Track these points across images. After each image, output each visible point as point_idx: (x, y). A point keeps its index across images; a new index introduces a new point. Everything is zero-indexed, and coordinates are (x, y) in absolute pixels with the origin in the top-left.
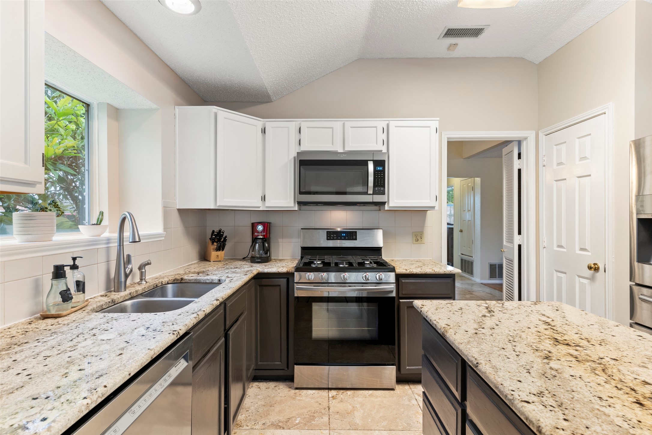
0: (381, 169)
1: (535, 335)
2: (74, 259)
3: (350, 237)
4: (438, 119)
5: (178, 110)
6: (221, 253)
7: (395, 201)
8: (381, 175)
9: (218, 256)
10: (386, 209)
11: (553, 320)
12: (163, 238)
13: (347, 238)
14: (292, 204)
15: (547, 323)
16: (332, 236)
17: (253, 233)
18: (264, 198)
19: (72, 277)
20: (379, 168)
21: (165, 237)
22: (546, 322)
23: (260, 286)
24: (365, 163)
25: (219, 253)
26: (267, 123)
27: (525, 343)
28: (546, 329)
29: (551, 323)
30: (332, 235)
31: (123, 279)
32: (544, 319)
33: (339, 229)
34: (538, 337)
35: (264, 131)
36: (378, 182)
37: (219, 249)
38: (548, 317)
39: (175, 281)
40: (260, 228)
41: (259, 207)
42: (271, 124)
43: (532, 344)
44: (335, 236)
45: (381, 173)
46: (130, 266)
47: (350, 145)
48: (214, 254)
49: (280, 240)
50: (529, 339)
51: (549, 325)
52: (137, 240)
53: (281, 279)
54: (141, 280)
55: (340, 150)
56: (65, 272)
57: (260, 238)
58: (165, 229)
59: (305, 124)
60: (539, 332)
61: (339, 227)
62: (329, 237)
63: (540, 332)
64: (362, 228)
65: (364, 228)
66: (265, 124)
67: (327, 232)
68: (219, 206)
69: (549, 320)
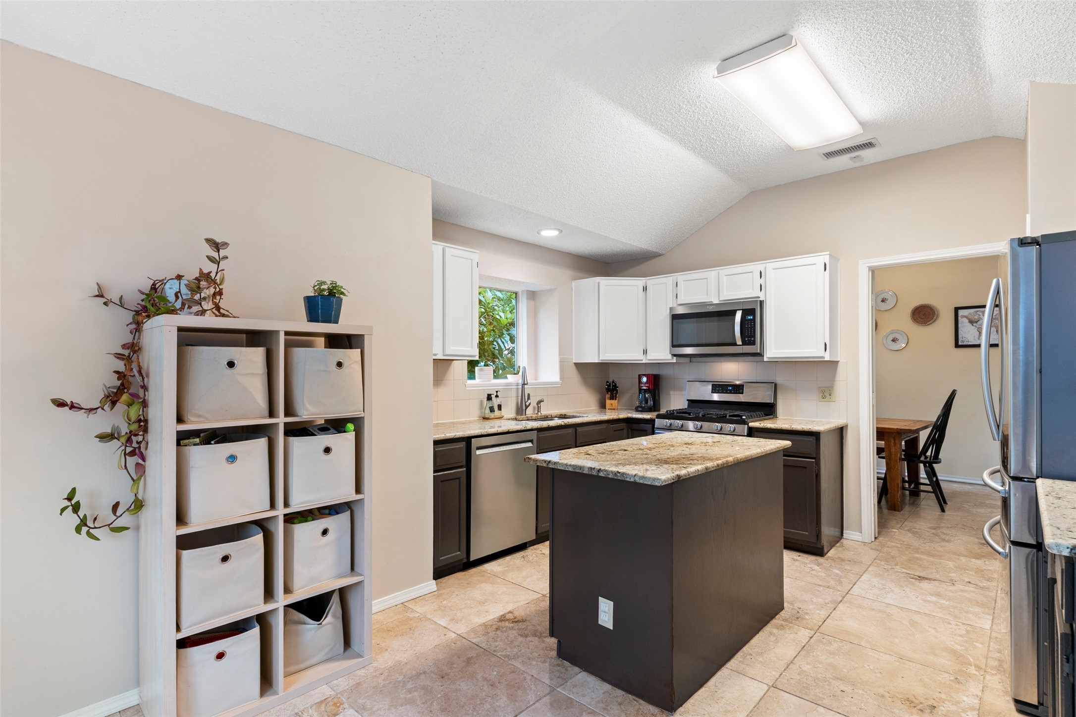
0: (751, 317)
2: (497, 392)
3: (737, 391)
4: (828, 253)
5: (574, 284)
6: (614, 402)
7: (773, 351)
8: (751, 325)
9: (612, 404)
10: (765, 360)
12: (560, 386)
13: (733, 392)
14: (670, 356)
16: (718, 389)
17: (639, 384)
18: (645, 352)
19: (495, 402)
20: (749, 317)
21: (561, 384)
23: (632, 430)
24: (733, 313)
25: (613, 401)
26: (648, 282)
30: (718, 387)
31: (524, 408)
33: (738, 383)
35: (645, 289)
36: (751, 332)
37: (612, 398)
39: (561, 416)
40: (644, 379)
41: (642, 360)
42: (653, 282)
44: (720, 389)
45: (751, 322)
46: (529, 401)
47: (725, 294)
48: (609, 402)
49: (672, 393)
52: (526, 383)
53: (648, 425)
54: (538, 411)
55: (716, 301)
56: (491, 398)
57: (644, 389)
58: (562, 378)
59: (680, 277)
61: (739, 380)
62: (714, 390)
64: (755, 381)
65: (758, 381)
66: (646, 283)
67: (713, 385)
68: (601, 360)
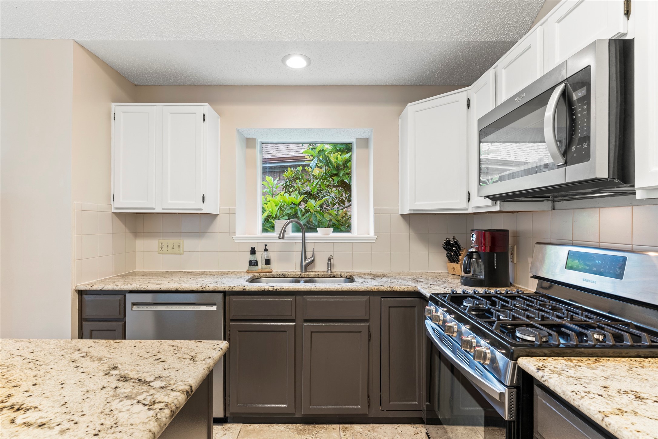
1: (16, 380)
11: (13, 421)
15: (18, 409)
22: (22, 412)
27: (19, 366)
28: (9, 396)
29: (12, 414)
32: (31, 417)
34: (10, 379)
38: (28, 425)
43: (9, 369)
50: (18, 371)
51: (12, 407)
54: (328, 269)
60: (16, 386)
63: (14, 386)
69: (20, 418)
